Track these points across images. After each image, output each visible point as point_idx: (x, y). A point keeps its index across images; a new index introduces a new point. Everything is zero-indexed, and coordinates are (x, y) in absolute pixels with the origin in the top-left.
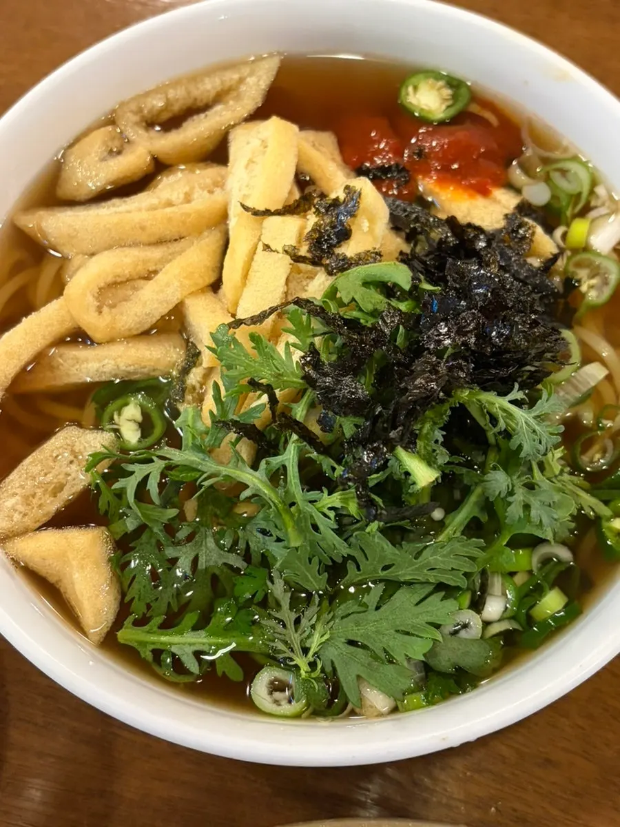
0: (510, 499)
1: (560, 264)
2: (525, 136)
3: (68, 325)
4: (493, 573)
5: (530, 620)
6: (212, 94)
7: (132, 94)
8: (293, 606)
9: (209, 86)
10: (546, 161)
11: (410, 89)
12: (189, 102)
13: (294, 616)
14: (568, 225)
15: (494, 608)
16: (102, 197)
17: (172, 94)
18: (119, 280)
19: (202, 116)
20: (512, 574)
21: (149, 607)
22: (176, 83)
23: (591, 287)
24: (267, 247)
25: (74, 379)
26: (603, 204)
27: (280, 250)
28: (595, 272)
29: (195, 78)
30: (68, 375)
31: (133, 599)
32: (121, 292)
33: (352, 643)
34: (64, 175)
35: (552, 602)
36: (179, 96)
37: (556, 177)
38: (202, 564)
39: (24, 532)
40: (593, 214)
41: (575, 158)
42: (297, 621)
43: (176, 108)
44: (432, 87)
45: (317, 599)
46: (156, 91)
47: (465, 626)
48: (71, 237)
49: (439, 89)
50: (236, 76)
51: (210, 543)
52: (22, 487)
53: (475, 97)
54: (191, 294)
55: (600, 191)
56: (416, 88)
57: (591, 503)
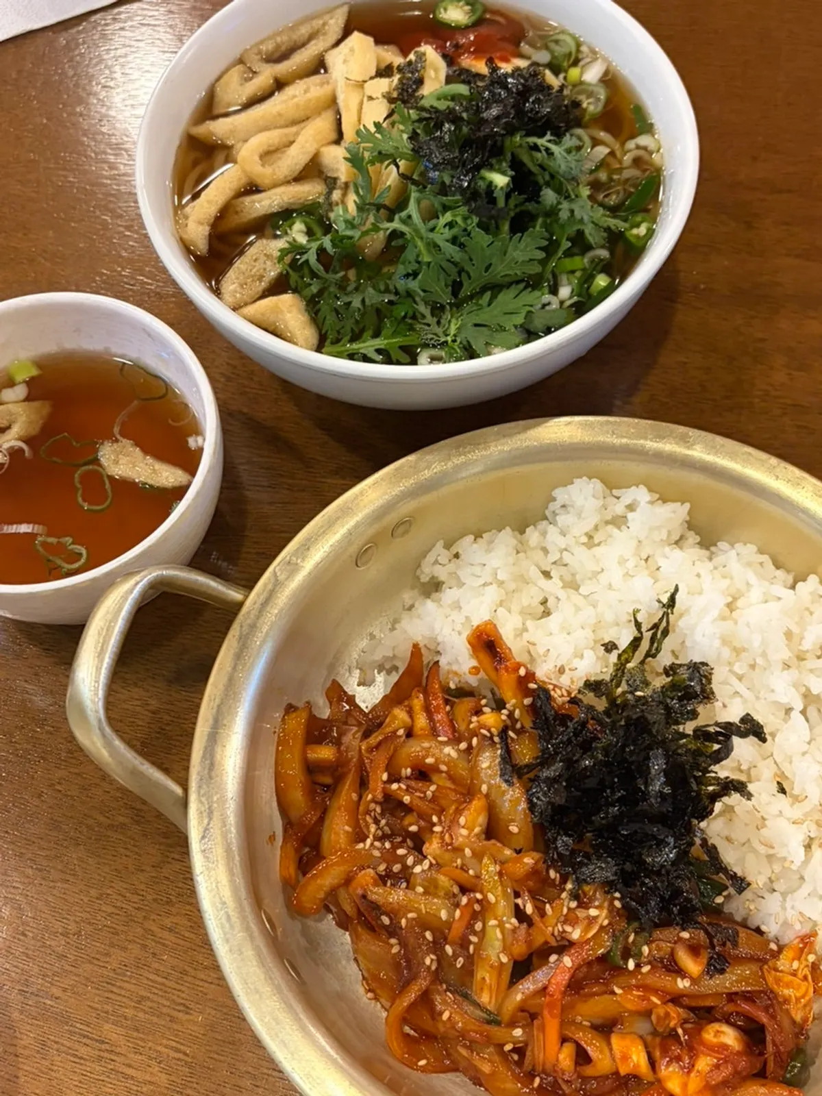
0: (560, 207)
1: (566, 92)
2: (526, 26)
3: (244, 181)
4: (561, 273)
5: (589, 296)
6: (306, 36)
7: (253, 43)
8: (433, 315)
9: (304, 31)
10: (542, 37)
11: (442, 10)
12: (292, 44)
13: (435, 320)
14: (566, 71)
15: (565, 292)
16: (248, 105)
17: (279, 39)
18: (271, 148)
19: (303, 49)
20: (573, 272)
21: (338, 332)
22: (280, 33)
23: (589, 104)
24: (370, 98)
25: (254, 215)
26: (587, 56)
27: (380, 96)
28: (590, 95)
29: (293, 29)
30: (250, 214)
31: (327, 332)
32: (275, 156)
33: (476, 325)
34: (216, 100)
35: (602, 281)
36: (284, 40)
37: (552, 45)
38: (368, 302)
39: (246, 304)
40: (581, 63)
41: (563, 32)
42: (439, 323)
43: (283, 48)
44: (457, 7)
45: (448, 307)
46: (269, 38)
47: (549, 304)
48: (231, 131)
49: (461, 7)
50: (321, 22)
51: (371, 290)
52: (237, 278)
53: (486, 10)
54: (323, 145)
55: (584, 49)
56: (445, 10)
57: (613, 223)
